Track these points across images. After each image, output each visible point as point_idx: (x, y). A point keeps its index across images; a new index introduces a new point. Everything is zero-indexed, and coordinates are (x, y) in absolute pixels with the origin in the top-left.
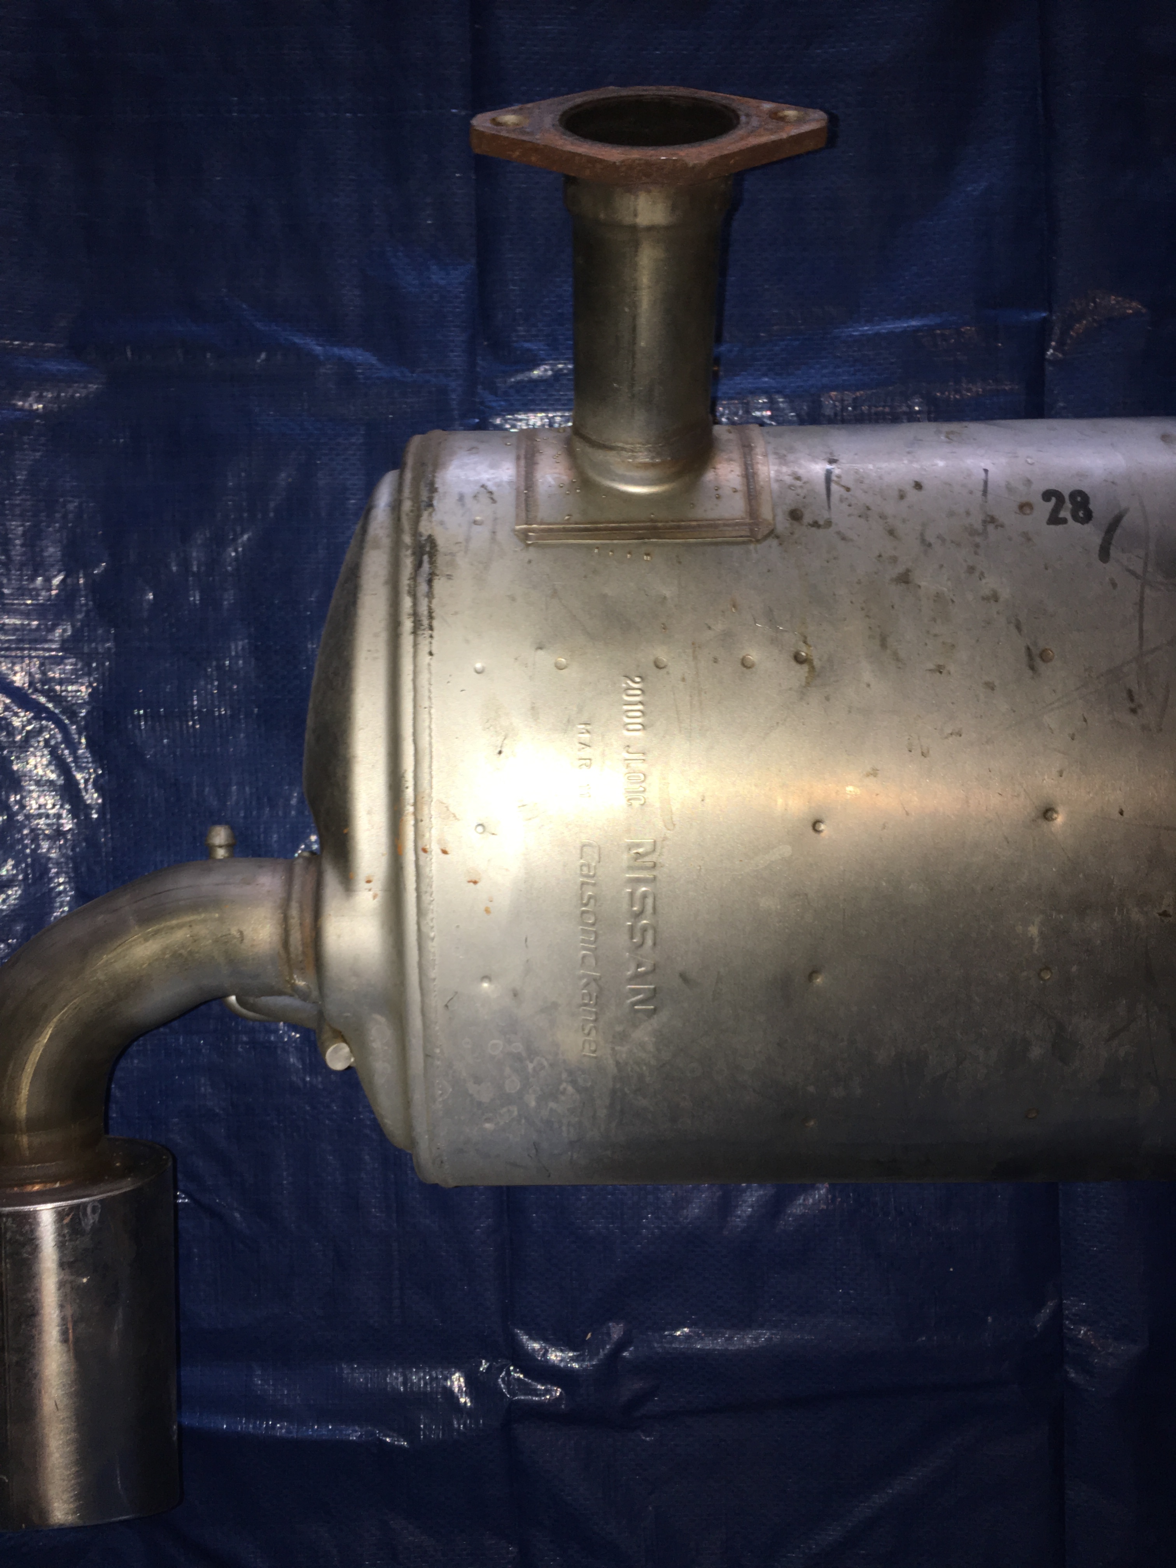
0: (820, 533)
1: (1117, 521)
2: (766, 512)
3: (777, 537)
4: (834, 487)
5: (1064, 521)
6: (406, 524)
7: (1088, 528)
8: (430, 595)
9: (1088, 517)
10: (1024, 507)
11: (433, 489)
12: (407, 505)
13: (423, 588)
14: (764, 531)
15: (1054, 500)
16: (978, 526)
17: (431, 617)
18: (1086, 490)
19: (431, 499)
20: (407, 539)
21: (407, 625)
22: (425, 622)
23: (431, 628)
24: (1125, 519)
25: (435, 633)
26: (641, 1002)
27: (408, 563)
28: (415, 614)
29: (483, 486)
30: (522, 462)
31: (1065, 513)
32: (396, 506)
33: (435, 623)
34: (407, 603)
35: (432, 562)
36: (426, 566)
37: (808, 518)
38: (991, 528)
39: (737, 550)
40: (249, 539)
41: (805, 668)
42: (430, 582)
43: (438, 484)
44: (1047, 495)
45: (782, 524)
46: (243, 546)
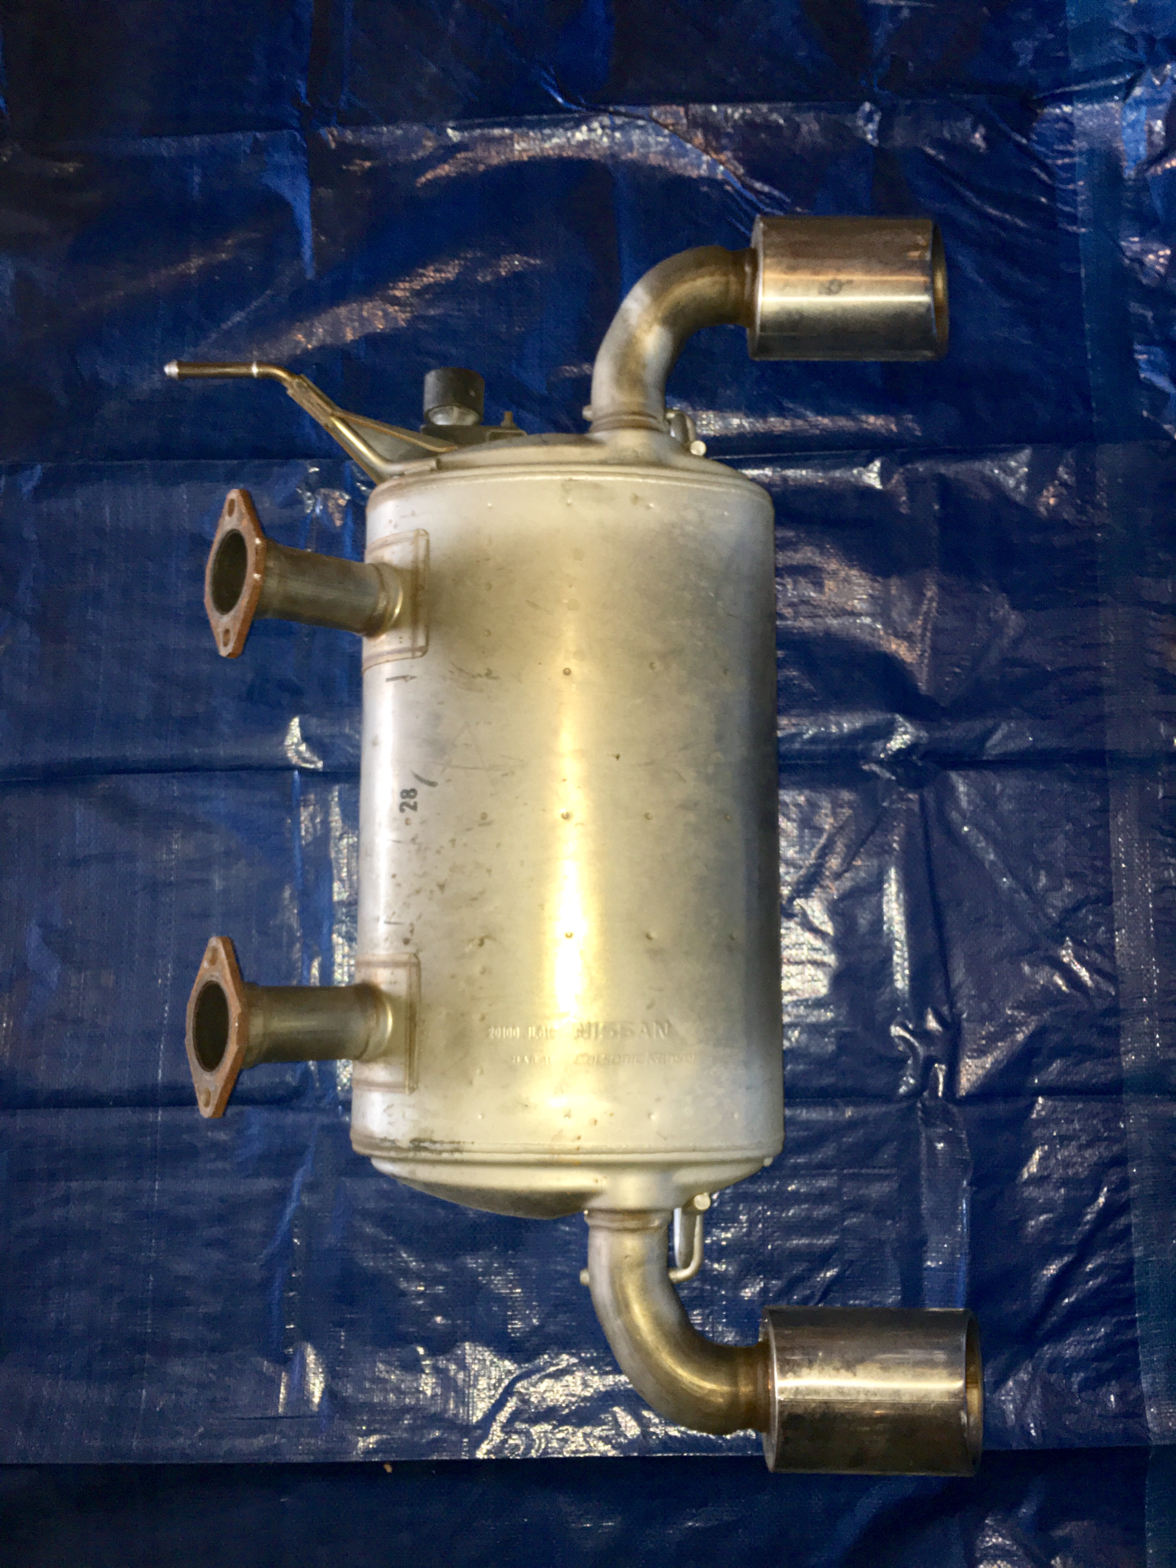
0: (416, 930)
1: (418, 777)
2: (405, 958)
3: (418, 951)
4: (393, 920)
5: (415, 803)
6: (403, 1155)
7: (419, 792)
8: (442, 1142)
9: (413, 790)
10: (407, 822)
11: (384, 1140)
12: (393, 1154)
13: (438, 1147)
14: (414, 960)
15: (405, 807)
16: (416, 847)
17: (452, 1142)
18: (400, 790)
19: (390, 1141)
20: (411, 1155)
21: (457, 1156)
22: (455, 1146)
23: (459, 1143)
24: (417, 772)
25: (462, 1140)
26: (663, 1031)
27: (424, 1155)
28: (452, 1151)
29: (384, 1111)
30: (372, 1088)
31: (411, 802)
32: (393, 1160)
33: (457, 1140)
34: (445, 1156)
35: (424, 1141)
36: (426, 1144)
37: (409, 936)
38: (418, 841)
39: (424, 974)
40: (406, 1252)
41: (486, 941)
42: (434, 1142)
43: (382, 1136)
44: (402, 810)
45: (410, 949)
46: (409, 1257)
